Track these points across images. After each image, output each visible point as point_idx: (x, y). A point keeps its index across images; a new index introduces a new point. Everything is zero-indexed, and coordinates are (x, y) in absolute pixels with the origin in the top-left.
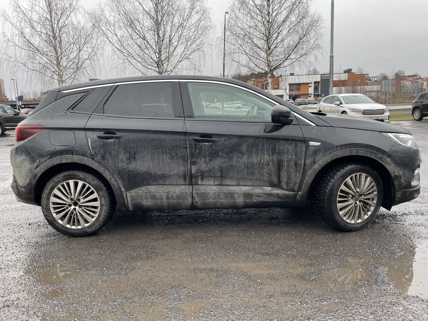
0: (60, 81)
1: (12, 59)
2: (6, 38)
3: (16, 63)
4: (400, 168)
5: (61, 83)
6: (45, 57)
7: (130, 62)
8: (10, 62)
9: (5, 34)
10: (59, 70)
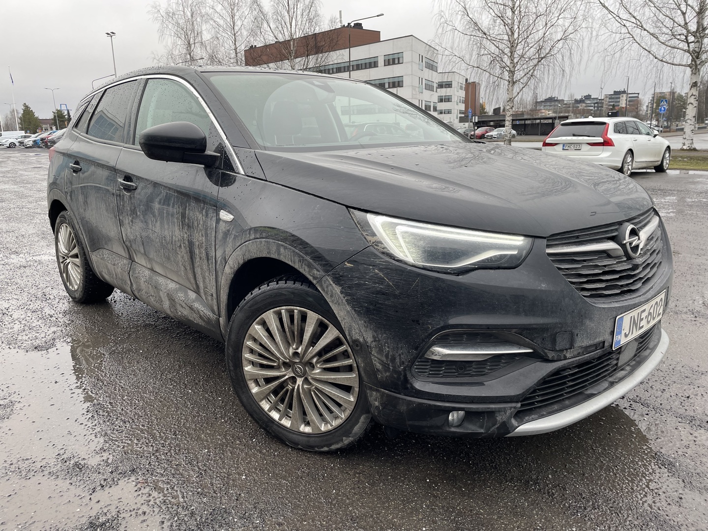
0: (509, 82)
1: (446, 53)
2: (443, 20)
3: (451, 57)
4: (365, 322)
5: (511, 84)
6: (493, 43)
7: (633, 37)
8: (444, 57)
9: (442, 13)
10: (511, 63)
